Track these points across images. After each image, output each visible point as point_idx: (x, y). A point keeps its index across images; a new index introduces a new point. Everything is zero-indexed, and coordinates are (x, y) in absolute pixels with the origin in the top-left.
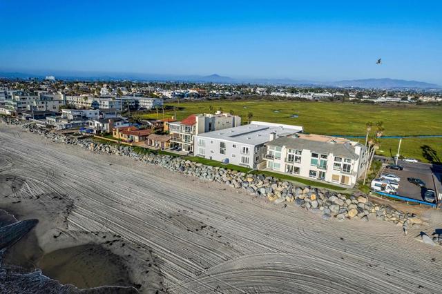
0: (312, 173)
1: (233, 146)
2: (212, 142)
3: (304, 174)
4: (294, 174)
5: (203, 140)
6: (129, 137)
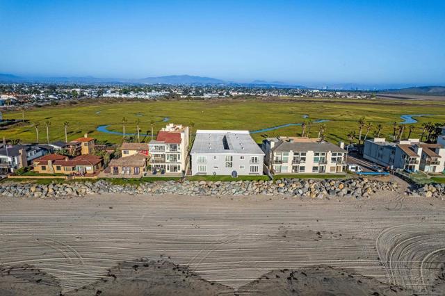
0: (315, 168)
1: (241, 158)
2: (215, 158)
3: (309, 170)
4: (300, 173)
5: (204, 158)
6: (73, 169)
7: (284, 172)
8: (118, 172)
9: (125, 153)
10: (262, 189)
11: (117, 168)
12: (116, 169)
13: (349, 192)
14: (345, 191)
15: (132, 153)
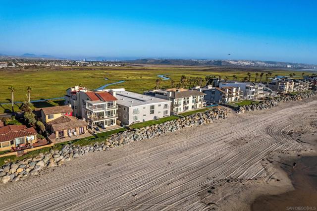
0: (193, 107)
1: (159, 106)
2: (144, 108)
5: (137, 109)
6: (12, 143)
7: (179, 112)
8: (63, 135)
9: (49, 117)
10: (183, 124)
11: (63, 132)
12: (61, 133)
13: (219, 117)
14: (217, 116)
15: (57, 116)
